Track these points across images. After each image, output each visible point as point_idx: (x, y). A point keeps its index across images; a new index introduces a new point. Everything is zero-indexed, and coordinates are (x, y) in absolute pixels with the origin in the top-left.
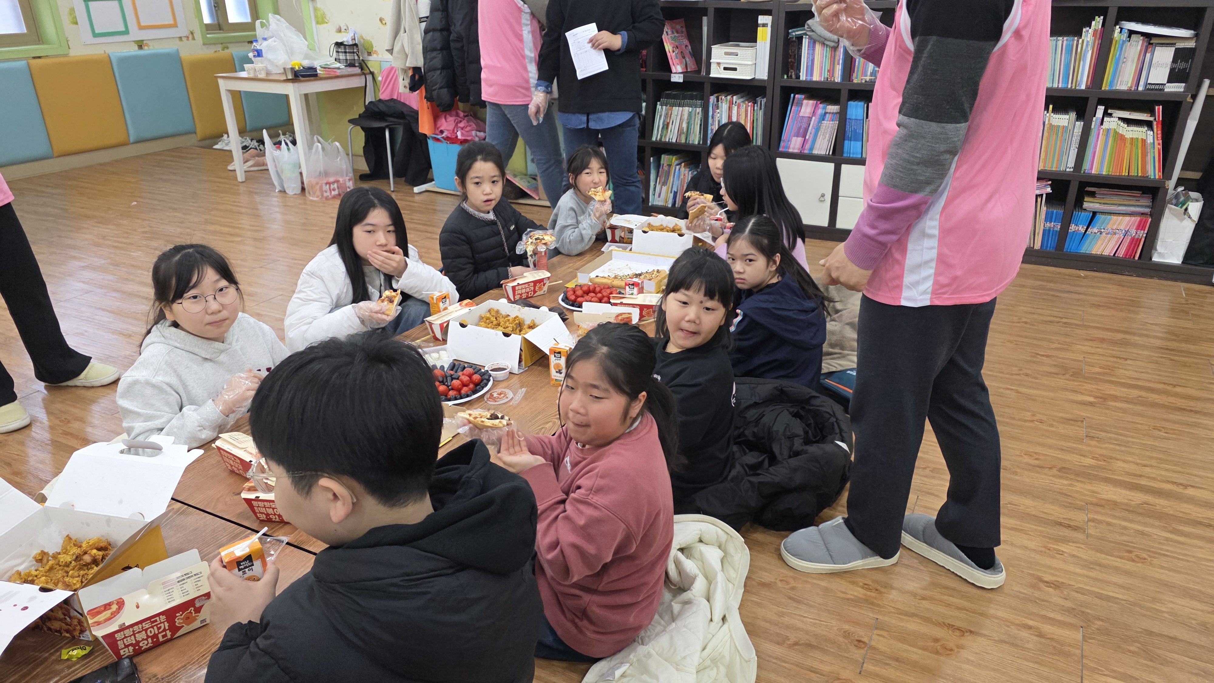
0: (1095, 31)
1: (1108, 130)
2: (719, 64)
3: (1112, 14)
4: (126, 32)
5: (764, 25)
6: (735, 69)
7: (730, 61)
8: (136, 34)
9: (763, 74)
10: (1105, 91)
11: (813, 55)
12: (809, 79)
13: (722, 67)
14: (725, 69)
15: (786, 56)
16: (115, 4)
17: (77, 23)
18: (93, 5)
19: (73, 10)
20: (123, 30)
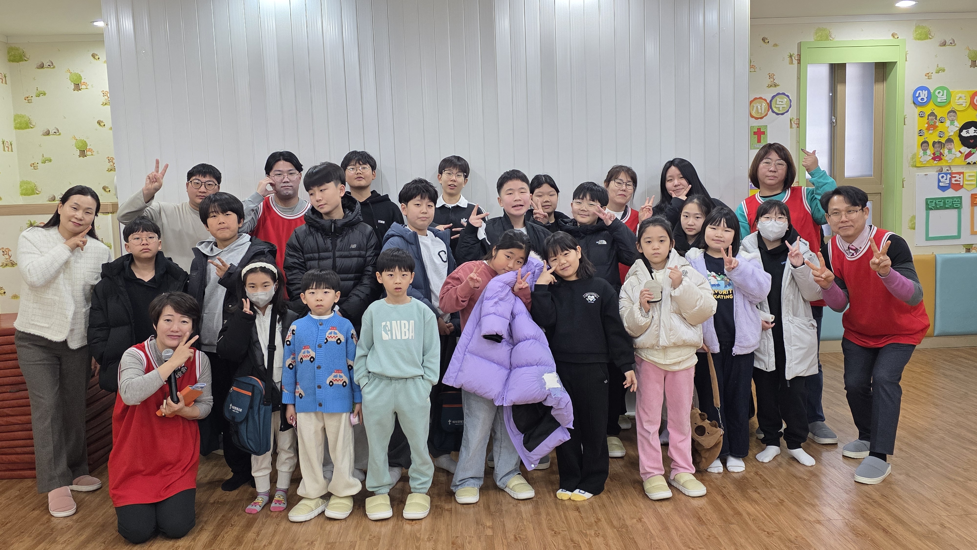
4: (958, 237)
8: (967, 238)
16: (954, 213)
17: (914, 229)
18: (933, 214)
19: (914, 217)
20: (956, 234)
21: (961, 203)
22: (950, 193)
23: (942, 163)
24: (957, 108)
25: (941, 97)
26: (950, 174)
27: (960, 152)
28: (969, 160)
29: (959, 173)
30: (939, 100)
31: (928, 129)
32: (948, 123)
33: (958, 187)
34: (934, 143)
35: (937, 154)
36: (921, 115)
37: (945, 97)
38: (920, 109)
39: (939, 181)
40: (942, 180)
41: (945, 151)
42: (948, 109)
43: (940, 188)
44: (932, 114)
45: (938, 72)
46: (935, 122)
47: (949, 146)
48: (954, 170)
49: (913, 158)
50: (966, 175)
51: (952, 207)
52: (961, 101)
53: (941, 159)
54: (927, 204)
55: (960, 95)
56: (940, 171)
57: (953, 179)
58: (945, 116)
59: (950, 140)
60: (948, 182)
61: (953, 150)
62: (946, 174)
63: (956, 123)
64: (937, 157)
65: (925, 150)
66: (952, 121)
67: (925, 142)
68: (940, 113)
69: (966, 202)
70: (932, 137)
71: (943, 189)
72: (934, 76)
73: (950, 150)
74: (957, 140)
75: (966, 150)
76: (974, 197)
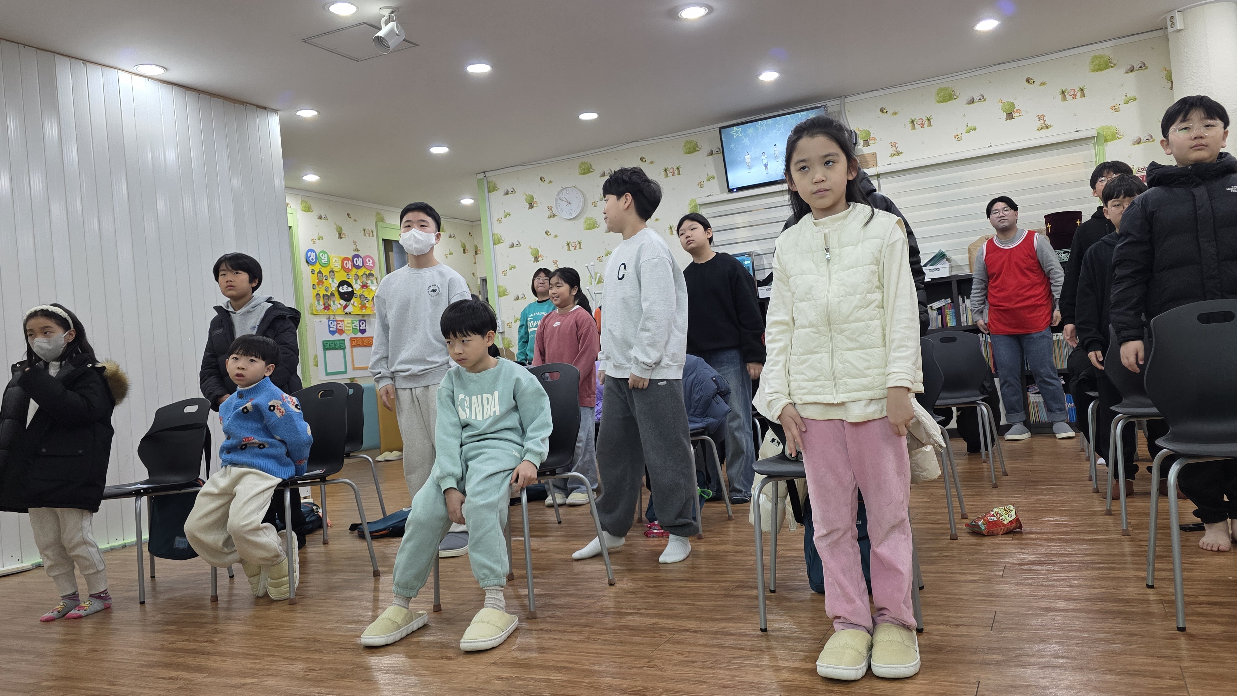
4: (345, 372)
16: (341, 352)
17: (317, 366)
18: (328, 353)
19: (316, 356)
20: (344, 370)
21: (345, 345)
22: (337, 337)
23: (330, 312)
24: (335, 269)
25: (324, 260)
26: (336, 321)
27: (340, 303)
28: (347, 310)
29: (342, 321)
31: (318, 284)
32: (330, 280)
33: (341, 332)
34: (324, 295)
35: (326, 305)
36: (313, 272)
37: (326, 259)
38: (311, 267)
40: (331, 326)
41: (332, 303)
42: (329, 269)
43: (330, 332)
44: (320, 272)
45: (319, 239)
46: (323, 279)
47: (333, 299)
48: (338, 318)
49: (310, 307)
50: (346, 322)
51: (339, 348)
52: (336, 264)
53: (329, 309)
54: (324, 345)
55: (335, 259)
56: (329, 318)
57: (338, 325)
58: (328, 275)
59: (332, 295)
60: (335, 327)
61: (336, 302)
62: (334, 321)
64: (327, 308)
65: (318, 301)
66: (333, 279)
67: (318, 294)
68: (325, 272)
69: (348, 344)
70: (322, 292)
71: (332, 333)
72: (317, 241)
73: (334, 302)
74: (336, 294)
75: (343, 303)
76: (352, 340)
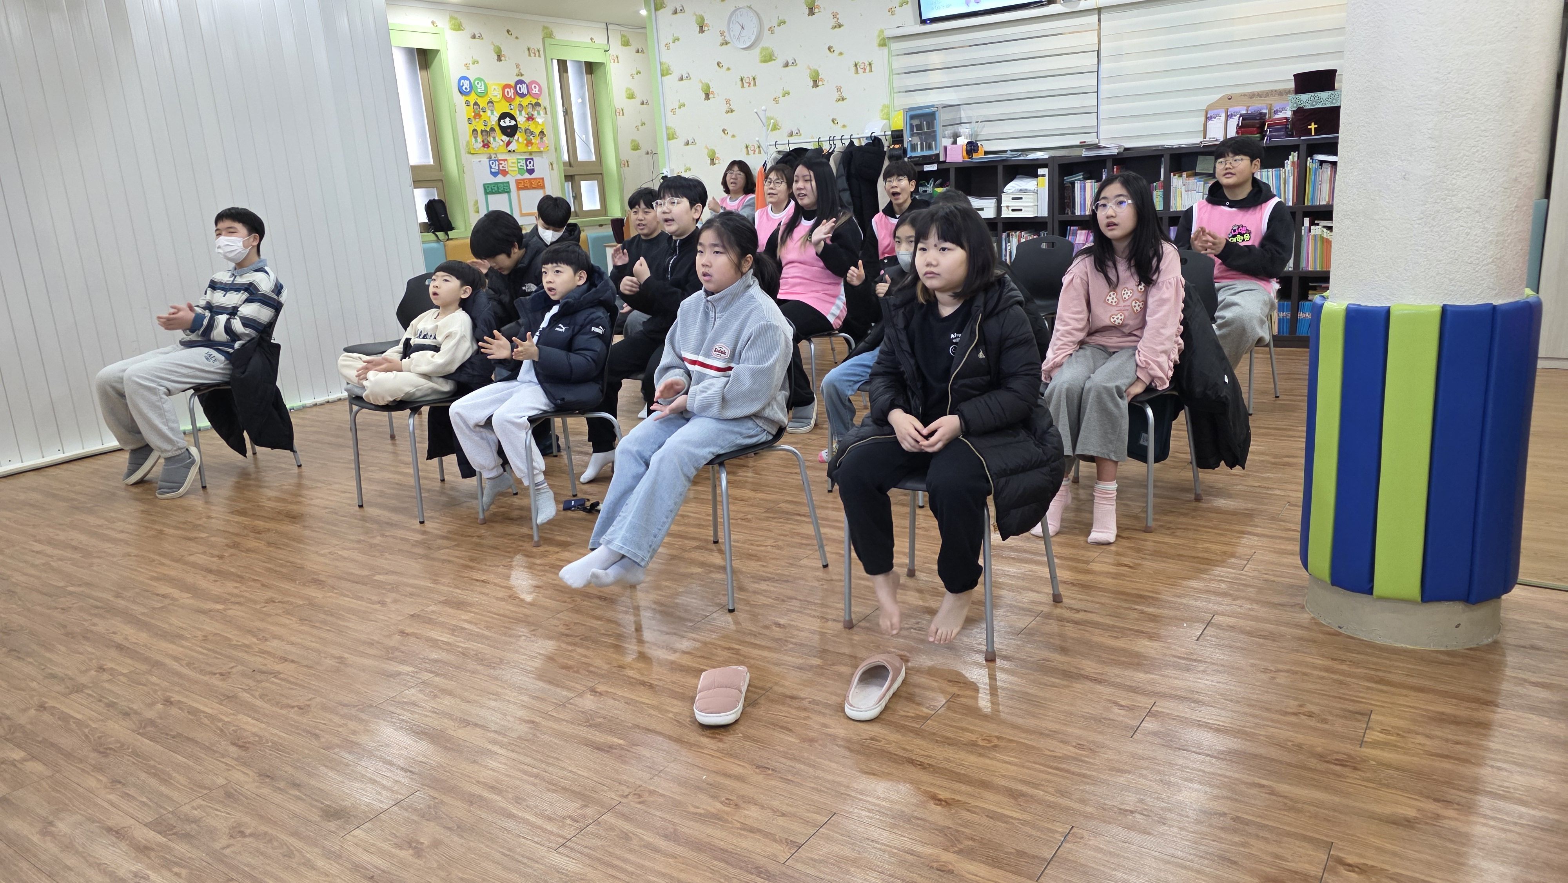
0: (1293, 162)
1: (1315, 236)
2: (1008, 207)
3: (1303, 148)
5: (1043, 176)
6: (1021, 210)
7: (1017, 204)
9: (1044, 212)
10: (1308, 207)
11: (1085, 195)
12: (1083, 213)
13: (1010, 209)
14: (1013, 210)
15: (1062, 197)
16: (505, 196)
18: (491, 198)
19: (477, 202)
21: (509, 188)
22: (500, 179)
23: (490, 150)
24: (494, 99)
25: (480, 88)
26: (498, 161)
27: (501, 139)
28: (510, 148)
29: (505, 160)
30: (479, 90)
31: (475, 117)
32: (489, 112)
33: (505, 173)
34: (482, 131)
35: (486, 142)
36: (467, 103)
37: (483, 88)
38: (464, 99)
39: (491, 167)
40: (493, 166)
41: (491, 140)
42: (487, 99)
43: (492, 173)
44: (476, 104)
45: (473, 64)
46: (480, 111)
47: (492, 134)
48: (500, 157)
49: (467, 146)
50: (510, 162)
51: (504, 192)
52: (496, 93)
53: (489, 147)
54: (484, 189)
55: (494, 87)
56: (490, 158)
57: (501, 166)
58: (486, 106)
59: (492, 129)
60: (497, 168)
61: (497, 139)
62: (495, 160)
63: (495, 113)
64: (486, 145)
65: (476, 138)
66: (492, 111)
67: (475, 130)
68: (483, 103)
69: (513, 186)
70: (480, 127)
71: (495, 174)
72: (471, 66)
73: (494, 138)
74: (497, 129)
75: (506, 139)
76: (518, 182)
